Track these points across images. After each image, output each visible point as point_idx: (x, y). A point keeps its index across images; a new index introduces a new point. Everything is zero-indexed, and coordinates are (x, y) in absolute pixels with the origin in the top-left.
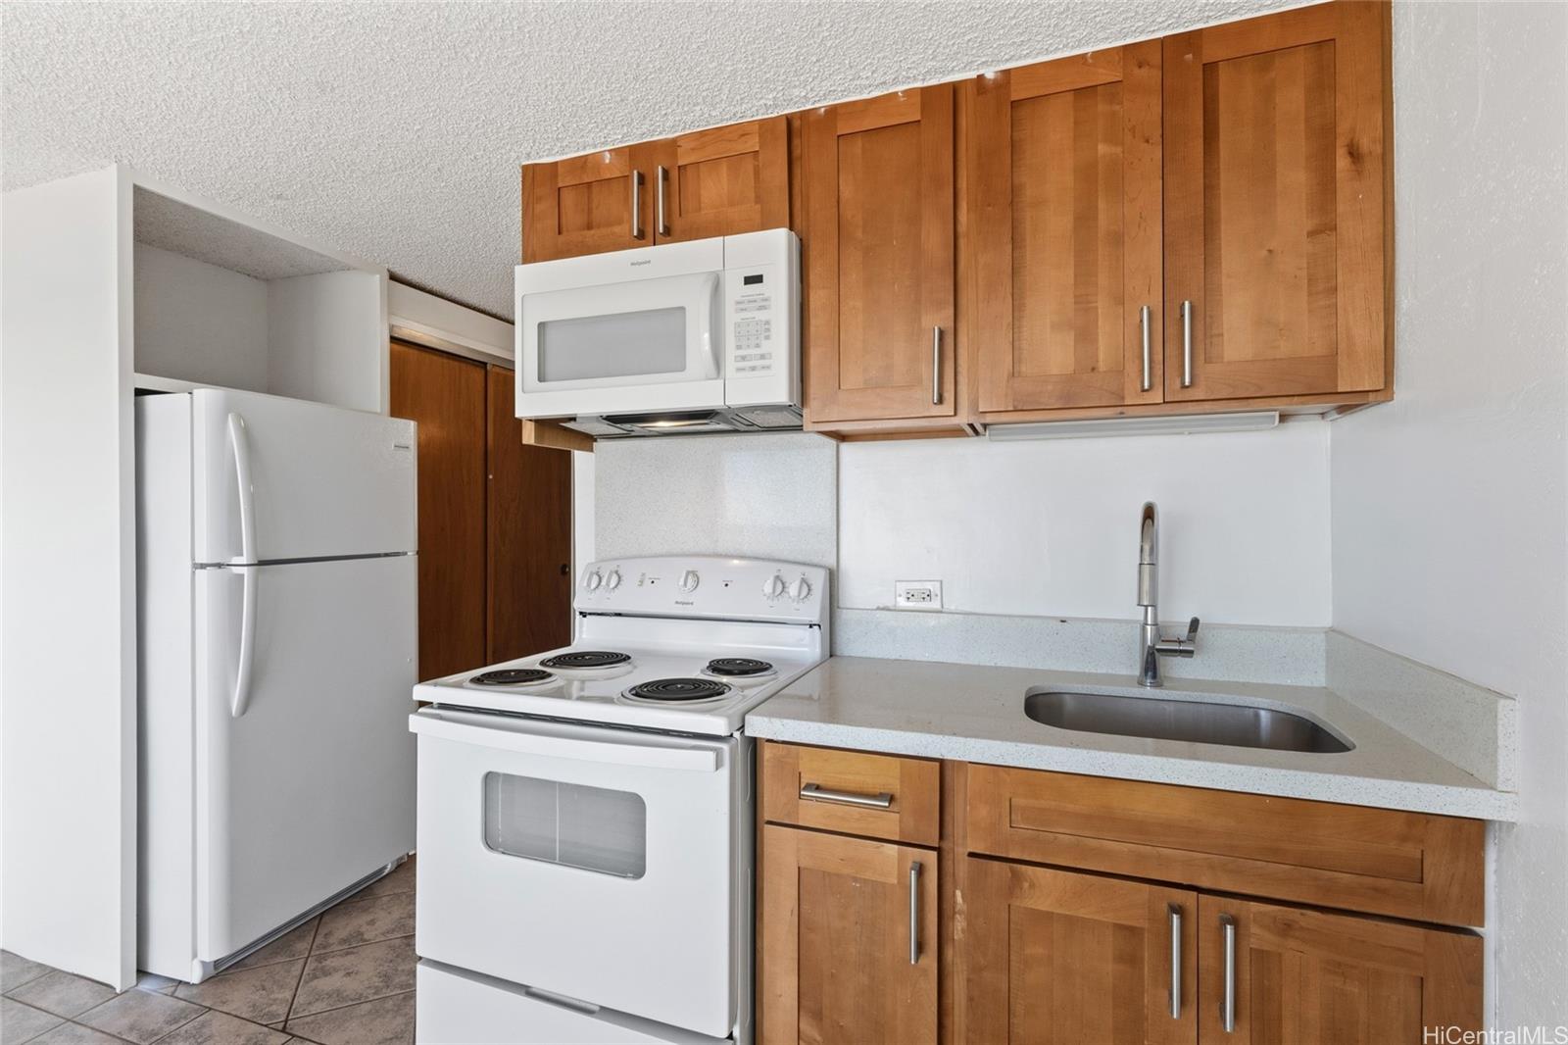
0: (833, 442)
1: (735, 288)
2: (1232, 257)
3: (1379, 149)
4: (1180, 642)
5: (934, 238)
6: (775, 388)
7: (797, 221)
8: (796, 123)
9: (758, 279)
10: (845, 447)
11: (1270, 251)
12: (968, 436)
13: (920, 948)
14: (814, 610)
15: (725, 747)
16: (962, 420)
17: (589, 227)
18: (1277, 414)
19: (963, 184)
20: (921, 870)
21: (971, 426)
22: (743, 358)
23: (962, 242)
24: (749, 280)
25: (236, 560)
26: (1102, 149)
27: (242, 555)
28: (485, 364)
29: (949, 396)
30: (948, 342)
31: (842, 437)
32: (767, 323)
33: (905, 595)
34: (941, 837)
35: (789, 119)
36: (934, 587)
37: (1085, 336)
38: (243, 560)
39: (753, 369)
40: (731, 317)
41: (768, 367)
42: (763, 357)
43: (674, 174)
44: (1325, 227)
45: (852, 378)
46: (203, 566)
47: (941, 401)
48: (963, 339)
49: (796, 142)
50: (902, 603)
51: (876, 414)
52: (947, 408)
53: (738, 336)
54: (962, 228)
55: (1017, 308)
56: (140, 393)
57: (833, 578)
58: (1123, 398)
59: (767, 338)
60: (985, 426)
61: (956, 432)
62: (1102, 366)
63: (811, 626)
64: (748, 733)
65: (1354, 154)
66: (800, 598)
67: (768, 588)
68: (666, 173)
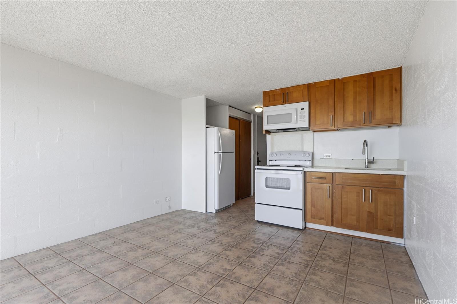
0: (313, 132)
1: (300, 110)
2: (378, 104)
3: (399, 89)
4: (371, 161)
5: (331, 102)
6: (306, 125)
7: (309, 100)
8: (309, 85)
9: (303, 109)
10: (315, 133)
11: (383, 104)
12: (336, 131)
13: (329, 197)
14: (310, 158)
15: (302, 172)
16: (336, 128)
17: (275, 101)
18: (388, 126)
19: (336, 94)
20: (329, 187)
21: (337, 129)
22: (301, 120)
23: (336, 102)
24: (302, 109)
25: (219, 152)
26: (358, 89)
27: (220, 151)
28: (239, 119)
29: (333, 125)
30: (333, 118)
31: (314, 131)
32: (305, 115)
33: (325, 156)
34: (332, 183)
35: (308, 84)
36: (331, 155)
37: (355, 116)
38: (221, 152)
39: (302, 122)
40: (299, 114)
41: (305, 122)
42: (304, 120)
43: (289, 93)
44: (391, 100)
45: (318, 123)
46: (216, 152)
47: (332, 126)
48: (336, 117)
49: (309, 88)
50: (325, 158)
51: (322, 128)
52: (333, 127)
53: (300, 117)
54: (335, 101)
55: (344, 113)
56: (206, 128)
57: (313, 154)
58: (360, 125)
59: (305, 117)
60: (339, 129)
61: (334, 130)
62: (357, 120)
63: (310, 161)
64: (305, 170)
65: (396, 90)
66: (308, 157)
67: (303, 155)
68: (288, 93)
